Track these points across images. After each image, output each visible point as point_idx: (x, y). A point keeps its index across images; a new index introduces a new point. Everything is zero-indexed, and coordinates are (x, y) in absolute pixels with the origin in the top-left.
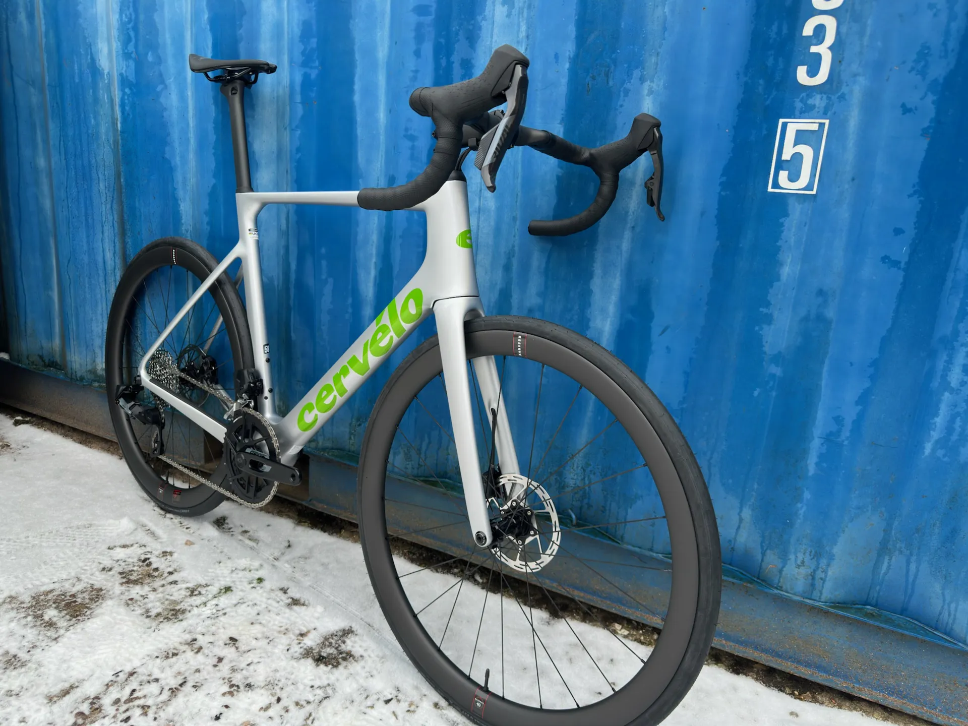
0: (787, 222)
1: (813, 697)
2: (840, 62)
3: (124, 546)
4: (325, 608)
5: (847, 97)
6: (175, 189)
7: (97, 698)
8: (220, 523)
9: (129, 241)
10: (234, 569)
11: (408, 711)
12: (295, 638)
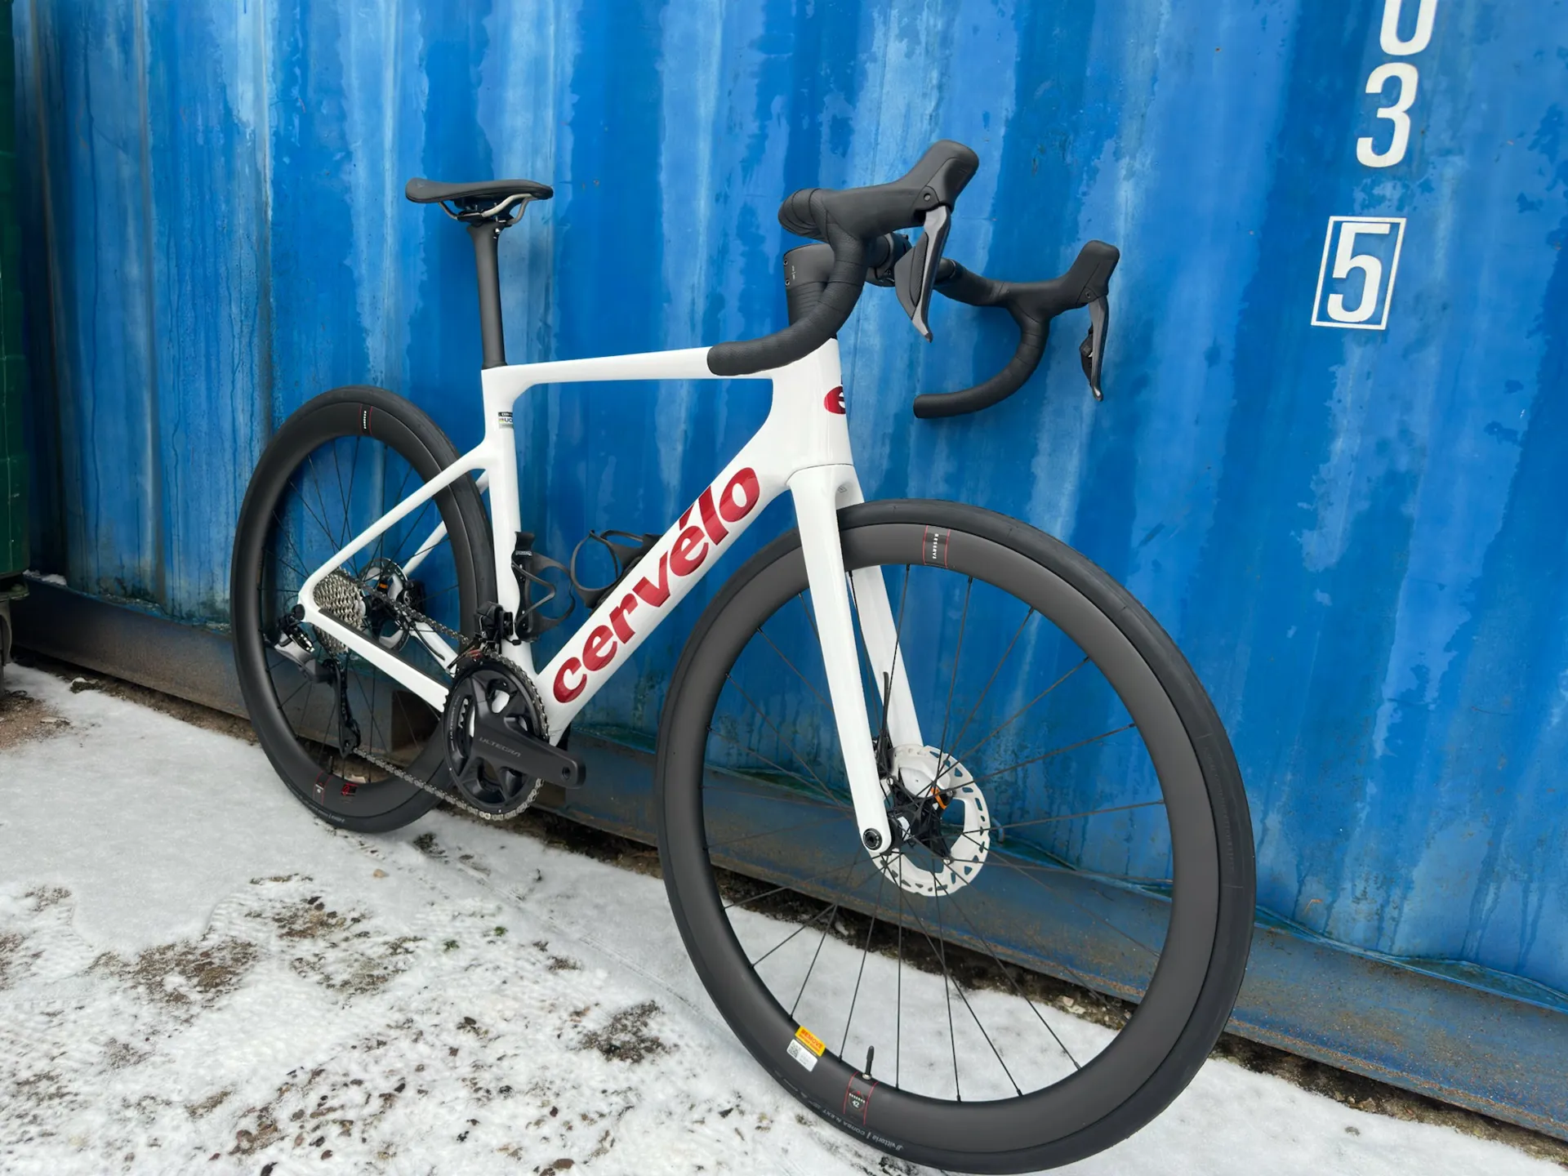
0: (1339, 371)
1: (1378, 1106)
2: (1423, 132)
3: (276, 879)
4: (609, 973)
5: (1434, 185)
6: (359, 315)
7: (265, 1109)
8: (424, 843)
9: (280, 396)
10: (456, 914)
11: (759, 1128)
12: (569, 1019)
